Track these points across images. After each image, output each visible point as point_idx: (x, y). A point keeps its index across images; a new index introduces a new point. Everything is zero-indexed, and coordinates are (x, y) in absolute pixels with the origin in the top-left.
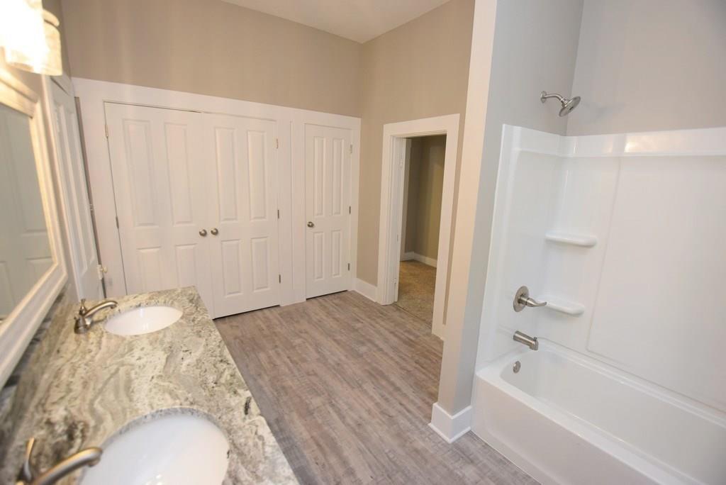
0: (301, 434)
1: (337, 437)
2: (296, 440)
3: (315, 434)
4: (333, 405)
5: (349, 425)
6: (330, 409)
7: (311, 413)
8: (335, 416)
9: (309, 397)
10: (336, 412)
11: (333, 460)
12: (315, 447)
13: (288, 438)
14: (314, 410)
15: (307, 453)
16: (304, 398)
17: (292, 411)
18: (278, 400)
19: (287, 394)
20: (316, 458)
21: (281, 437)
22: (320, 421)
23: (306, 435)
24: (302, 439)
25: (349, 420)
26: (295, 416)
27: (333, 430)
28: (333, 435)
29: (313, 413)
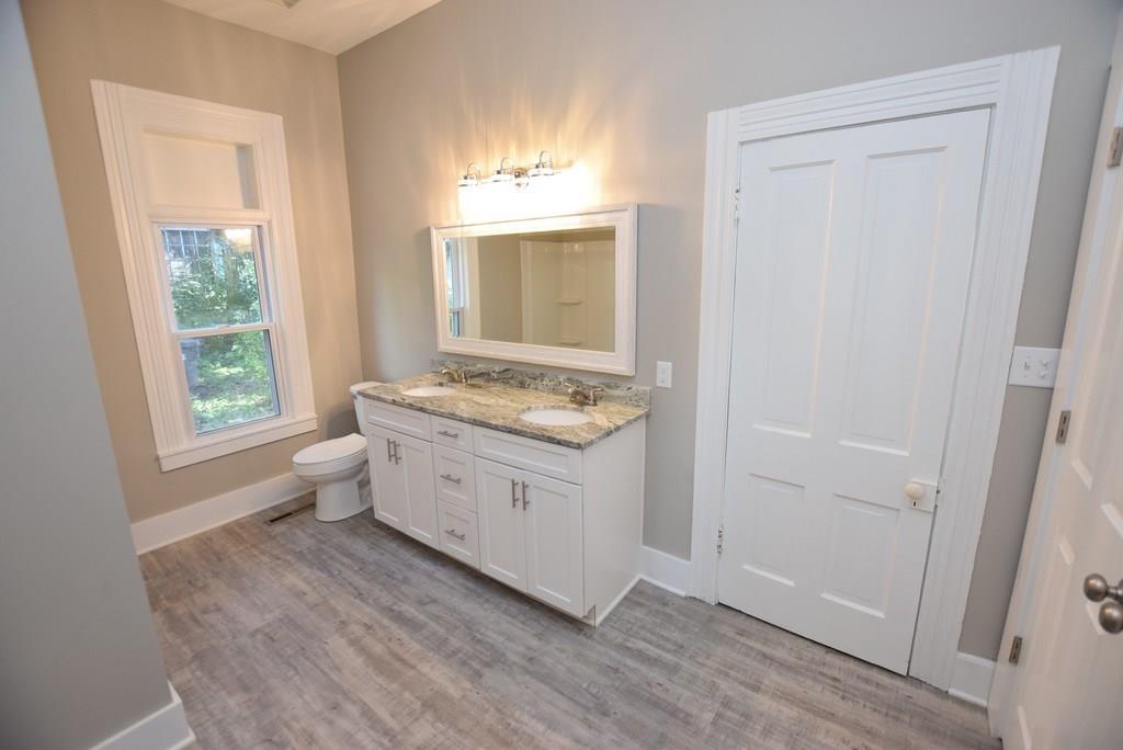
0: (432, 667)
1: (374, 677)
2: (437, 657)
3: (411, 673)
4: (387, 732)
5: (354, 702)
6: (391, 723)
7: (428, 705)
8: (382, 713)
9: (441, 738)
10: (379, 720)
11: (378, 649)
12: (406, 656)
13: (450, 657)
14: (423, 713)
15: (416, 646)
16: (451, 732)
17: (463, 697)
18: (499, 710)
19: (490, 731)
20: (402, 645)
21: (460, 655)
22: (407, 695)
23: (425, 668)
24: (428, 662)
25: (353, 710)
26: (453, 691)
27: (381, 686)
28: (380, 680)
29: (423, 705)
